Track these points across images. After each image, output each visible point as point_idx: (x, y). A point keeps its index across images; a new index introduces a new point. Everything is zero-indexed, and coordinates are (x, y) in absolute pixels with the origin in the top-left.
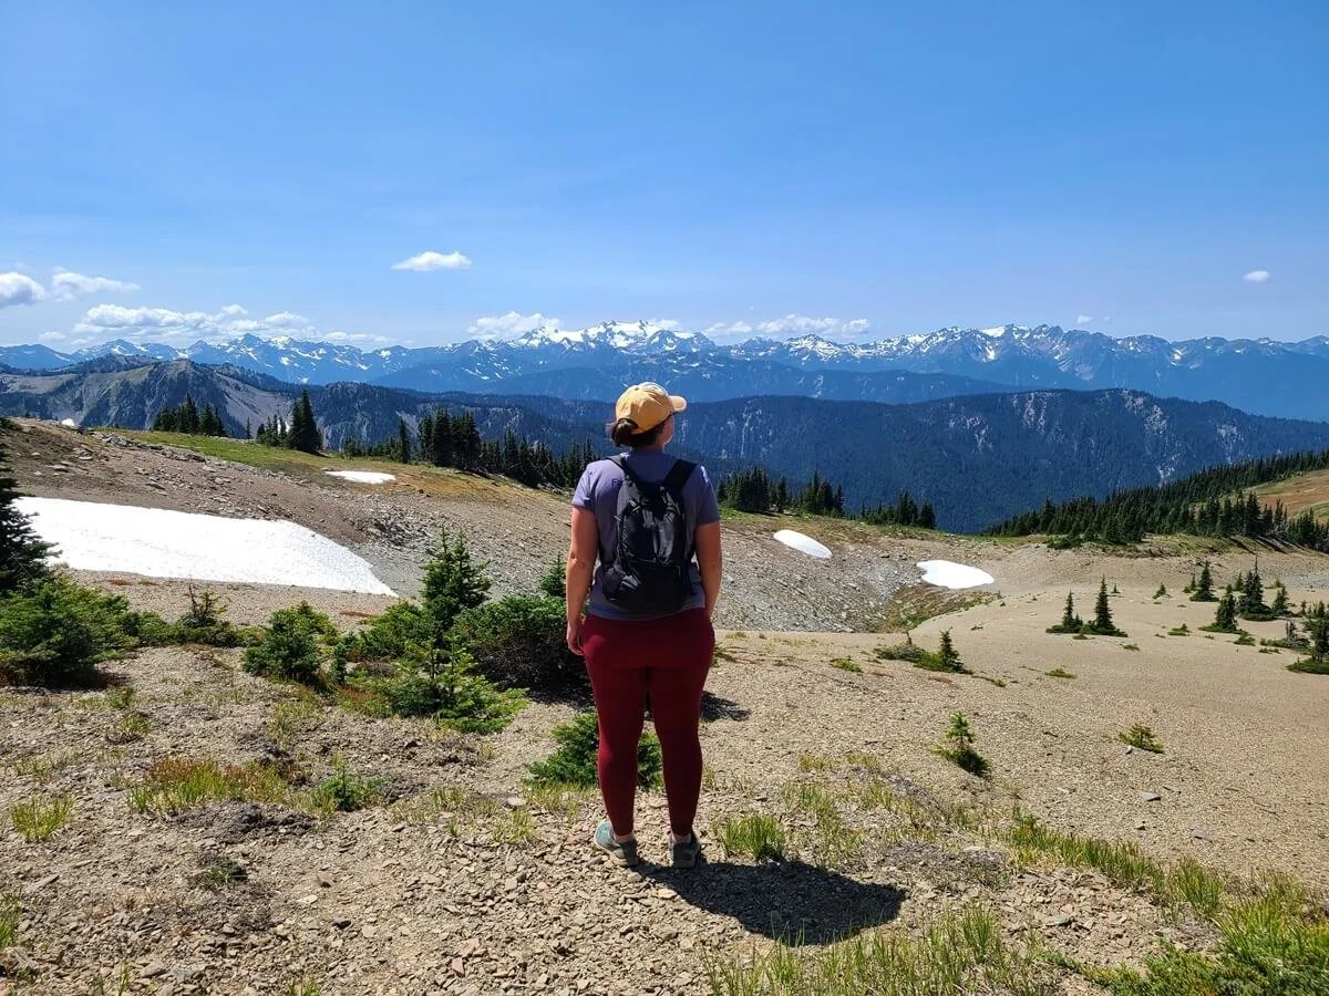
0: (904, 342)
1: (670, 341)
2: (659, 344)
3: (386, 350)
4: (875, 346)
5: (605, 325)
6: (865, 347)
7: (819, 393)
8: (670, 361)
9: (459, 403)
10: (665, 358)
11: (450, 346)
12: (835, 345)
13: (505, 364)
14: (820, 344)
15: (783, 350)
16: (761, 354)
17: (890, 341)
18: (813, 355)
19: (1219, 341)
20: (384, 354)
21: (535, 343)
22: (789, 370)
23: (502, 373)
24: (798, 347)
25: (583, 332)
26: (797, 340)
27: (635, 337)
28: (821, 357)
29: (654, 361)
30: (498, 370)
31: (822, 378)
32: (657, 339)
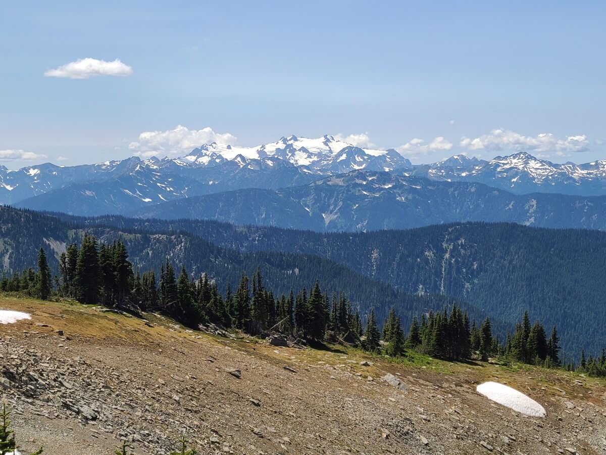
1: (358, 159)
2: (346, 162)
3: (34, 168)
5: (285, 141)
6: (585, 166)
7: (532, 220)
8: (358, 181)
9: (115, 229)
10: (353, 178)
11: (108, 163)
12: (550, 164)
13: (170, 184)
14: (532, 164)
15: (489, 170)
16: (464, 174)
18: (525, 174)
20: (33, 172)
21: (205, 160)
23: (167, 194)
24: (507, 167)
25: (259, 148)
26: (505, 158)
27: (319, 155)
28: (534, 178)
29: (340, 182)
30: (161, 191)
31: (534, 203)
32: (344, 157)
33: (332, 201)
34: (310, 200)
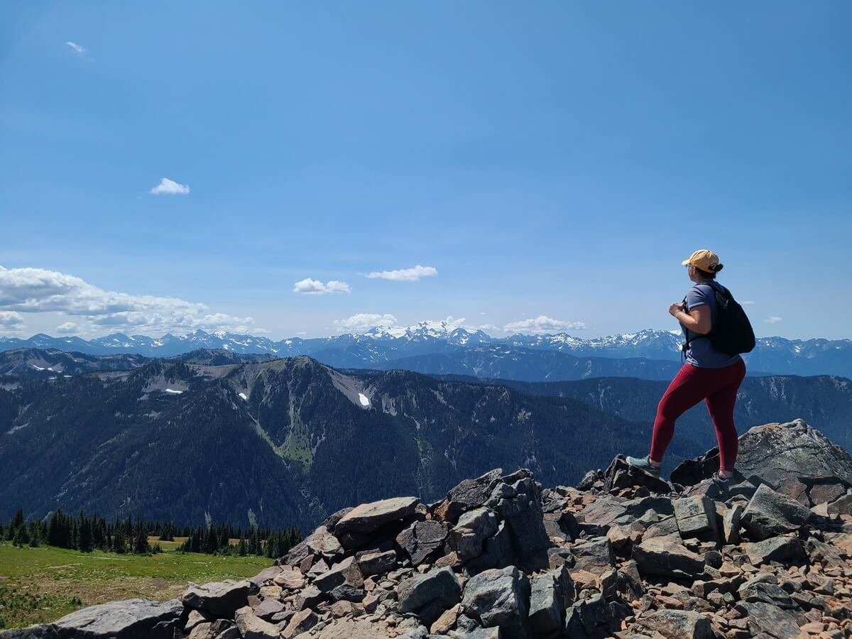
0: (620, 338)
1: (464, 335)
2: (458, 337)
3: (289, 340)
4: (601, 340)
5: (421, 325)
6: (595, 341)
11: (330, 337)
12: (580, 340)
13: (376, 350)
14: (569, 339)
15: (546, 341)
16: (532, 345)
17: (610, 337)
18: (566, 345)
19: (823, 341)
20: (288, 342)
21: (379, 335)
22: (567, 356)
23: (375, 356)
24: (555, 341)
25: (406, 328)
26: (554, 336)
27: (440, 332)
28: (571, 347)
29: (481, 350)
30: (371, 353)
31: (590, 362)
32: (456, 334)
33: (478, 361)
34: (465, 360)
